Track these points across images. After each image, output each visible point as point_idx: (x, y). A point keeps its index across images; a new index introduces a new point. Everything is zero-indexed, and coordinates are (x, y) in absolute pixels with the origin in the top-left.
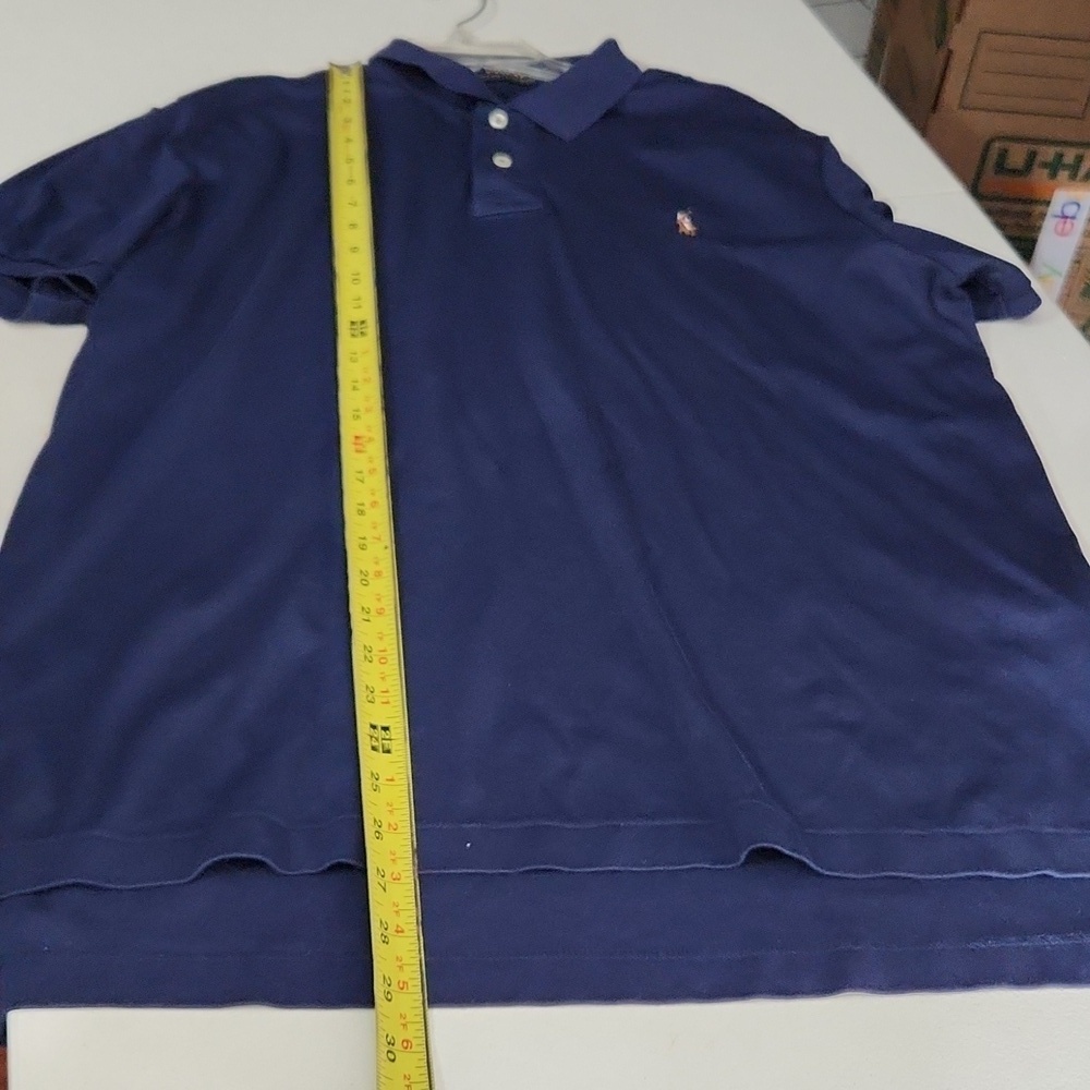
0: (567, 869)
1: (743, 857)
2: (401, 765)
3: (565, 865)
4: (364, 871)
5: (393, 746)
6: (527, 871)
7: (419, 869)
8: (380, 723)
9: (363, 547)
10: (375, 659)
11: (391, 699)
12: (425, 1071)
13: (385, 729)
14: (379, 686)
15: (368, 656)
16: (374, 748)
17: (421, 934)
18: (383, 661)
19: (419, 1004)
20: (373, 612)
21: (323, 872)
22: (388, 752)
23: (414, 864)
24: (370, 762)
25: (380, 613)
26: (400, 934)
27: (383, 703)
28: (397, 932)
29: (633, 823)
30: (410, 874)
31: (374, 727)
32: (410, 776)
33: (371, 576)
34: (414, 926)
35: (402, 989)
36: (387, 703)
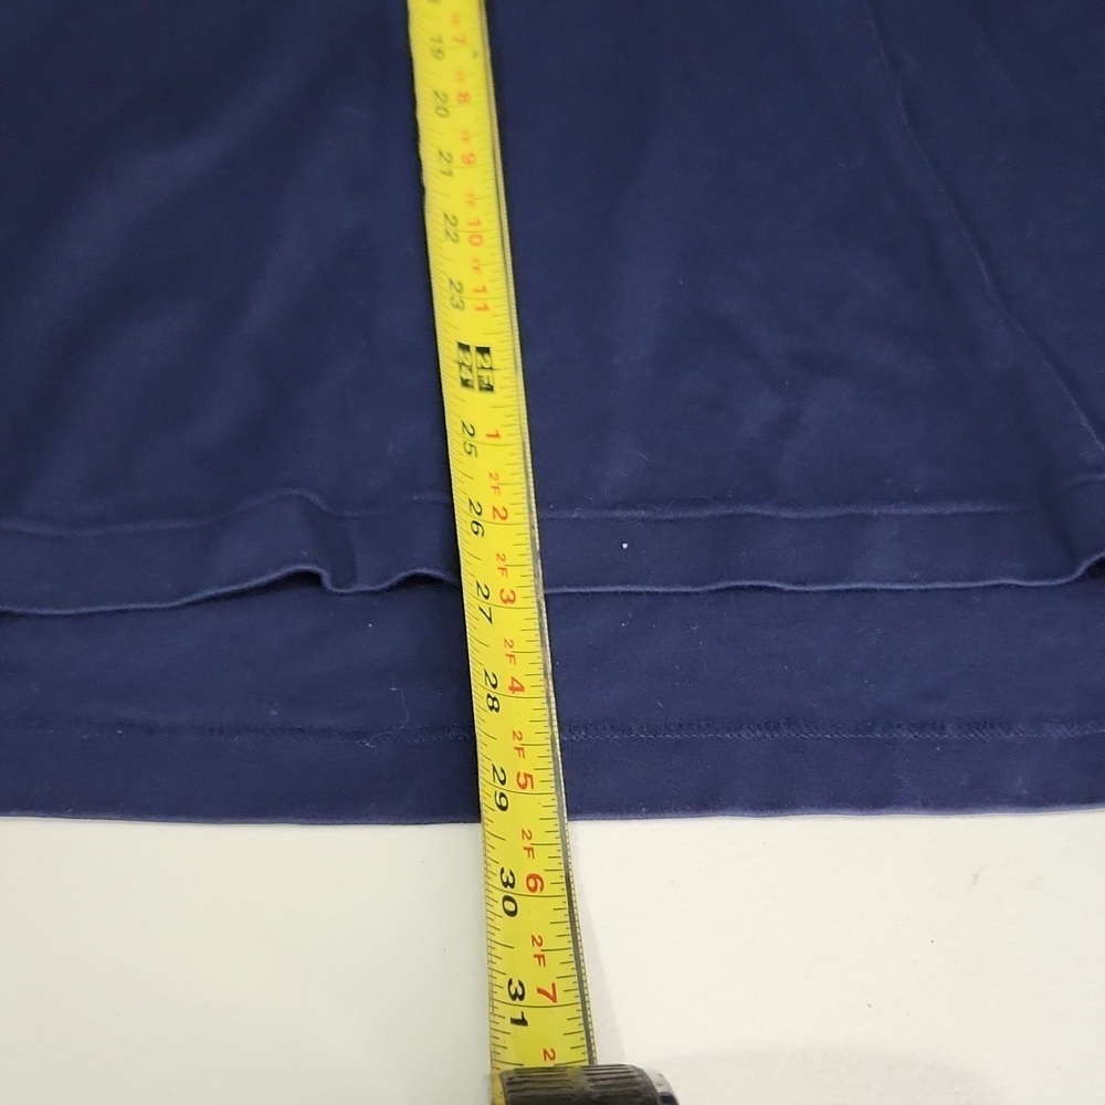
0: (788, 587)
1: (1080, 571)
2: (509, 411)
3: (787, 580)
4: (457, 589)
5: (497, 379)
6: (722, 590)
7: (545, 585)
8: (474, 343)
9: (438, 53)
10: (463, 237)
11: (490, 304)
12: (565, 928)
13: (484, 351)
14: (470, 281)
15: (451, 232)
16: (465, 383)
17: (552, 694)
18: (476, 239)
19: (551, 812)
20: (457, 160)
21: (391, 589)
22: (490, 388)
23: (536, 576)
24: (461, 406)
25: (469, 162)
26: (518, 694)
27: (479, 309)
28: (513, 689)
29: (892, 510)
30: (530, 591)
31: (464, 348)
32: (527, 431)
33: (452, 100)
34: (539, 680)
35: (524, 787)
36: (486, 308)
